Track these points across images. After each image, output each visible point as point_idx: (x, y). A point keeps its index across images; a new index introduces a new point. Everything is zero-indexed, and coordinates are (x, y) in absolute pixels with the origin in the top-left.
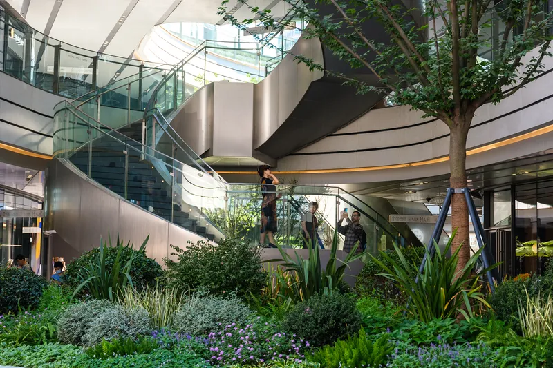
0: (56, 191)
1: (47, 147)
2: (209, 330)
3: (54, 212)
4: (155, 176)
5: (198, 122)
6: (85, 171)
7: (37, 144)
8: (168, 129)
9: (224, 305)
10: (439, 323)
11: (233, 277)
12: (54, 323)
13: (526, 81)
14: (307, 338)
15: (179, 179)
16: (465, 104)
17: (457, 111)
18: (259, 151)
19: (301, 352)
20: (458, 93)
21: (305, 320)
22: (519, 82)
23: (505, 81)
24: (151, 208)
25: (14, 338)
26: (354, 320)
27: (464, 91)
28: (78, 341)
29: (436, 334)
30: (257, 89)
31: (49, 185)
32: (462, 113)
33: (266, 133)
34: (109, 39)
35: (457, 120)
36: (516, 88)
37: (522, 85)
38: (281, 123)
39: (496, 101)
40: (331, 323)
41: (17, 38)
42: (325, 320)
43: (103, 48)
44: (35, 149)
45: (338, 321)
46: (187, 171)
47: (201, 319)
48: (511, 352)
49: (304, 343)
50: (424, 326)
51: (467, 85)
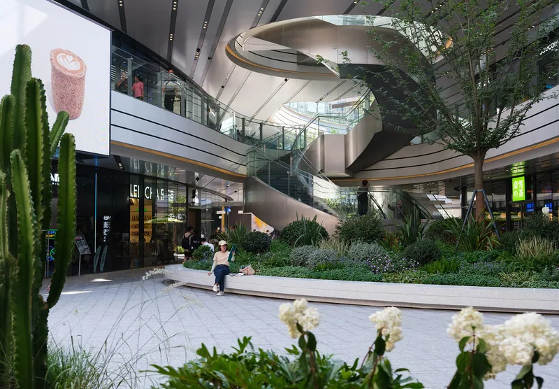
0: (251, 192)
1: (243, 171)
2: (367, 258)
3: (250, 203)
4: (300, 184)
5: (316, 156)
6: (267, 183)
7: (237, 169)
8: (304, 157)
9: (372, 246)
10: (479, 252)
11: (371, 233)
12: (288, 256)
13: (512, 137)
14: (417, 261)
15: (311, 183)
16: (482, 149)
17: (479, 152)
18: (348, 169)
19: (416, 267)
20: (479, 144)
21: (415, 252)
22: (508, 137)
23: (501, 137)
24: (300, 200)
25: (270, 264)
26: (437, 252)
27: (482, 143)
28: (302, 264)
29: (478, 257)
30: (346, 137)
31: (246, 189)
32: (481, 153)
33: (352, 160)
34: (258, 112)
35: (478, 156)
36: (507, 140)
37: (509, 139)
38: (359, 155)
39: (497, 147)
40: (428, 253)
41: (213, 113)
42: (424, 252)
43: (254, 116)
44: (236, 171)
45: (431, 252)
46: (316, 179)
47: (362, 253)
48: (517, 265)
49: (416, 263)
50: (471, 254)
51: (483, 140)
